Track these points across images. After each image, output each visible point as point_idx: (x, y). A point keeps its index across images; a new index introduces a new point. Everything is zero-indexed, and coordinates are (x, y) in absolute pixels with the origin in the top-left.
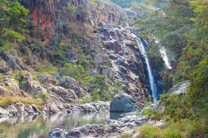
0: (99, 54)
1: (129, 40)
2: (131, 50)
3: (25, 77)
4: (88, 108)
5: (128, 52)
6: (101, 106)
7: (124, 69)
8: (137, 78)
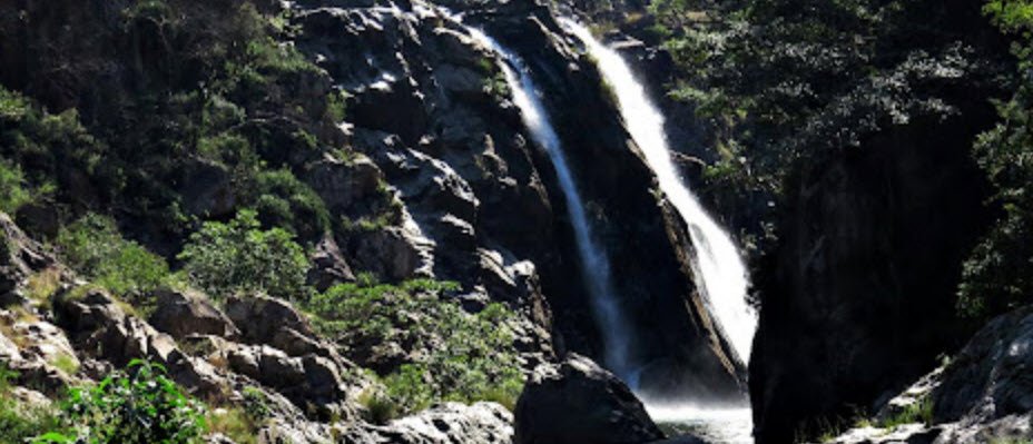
0: (331, 159)
1: (466, 71)
2: (478, 120)
3: (89, 312)
4: (421, 439)
5: (466, 135)
6: (467, 428)
7: (461, 228)
8: (530, 273)
